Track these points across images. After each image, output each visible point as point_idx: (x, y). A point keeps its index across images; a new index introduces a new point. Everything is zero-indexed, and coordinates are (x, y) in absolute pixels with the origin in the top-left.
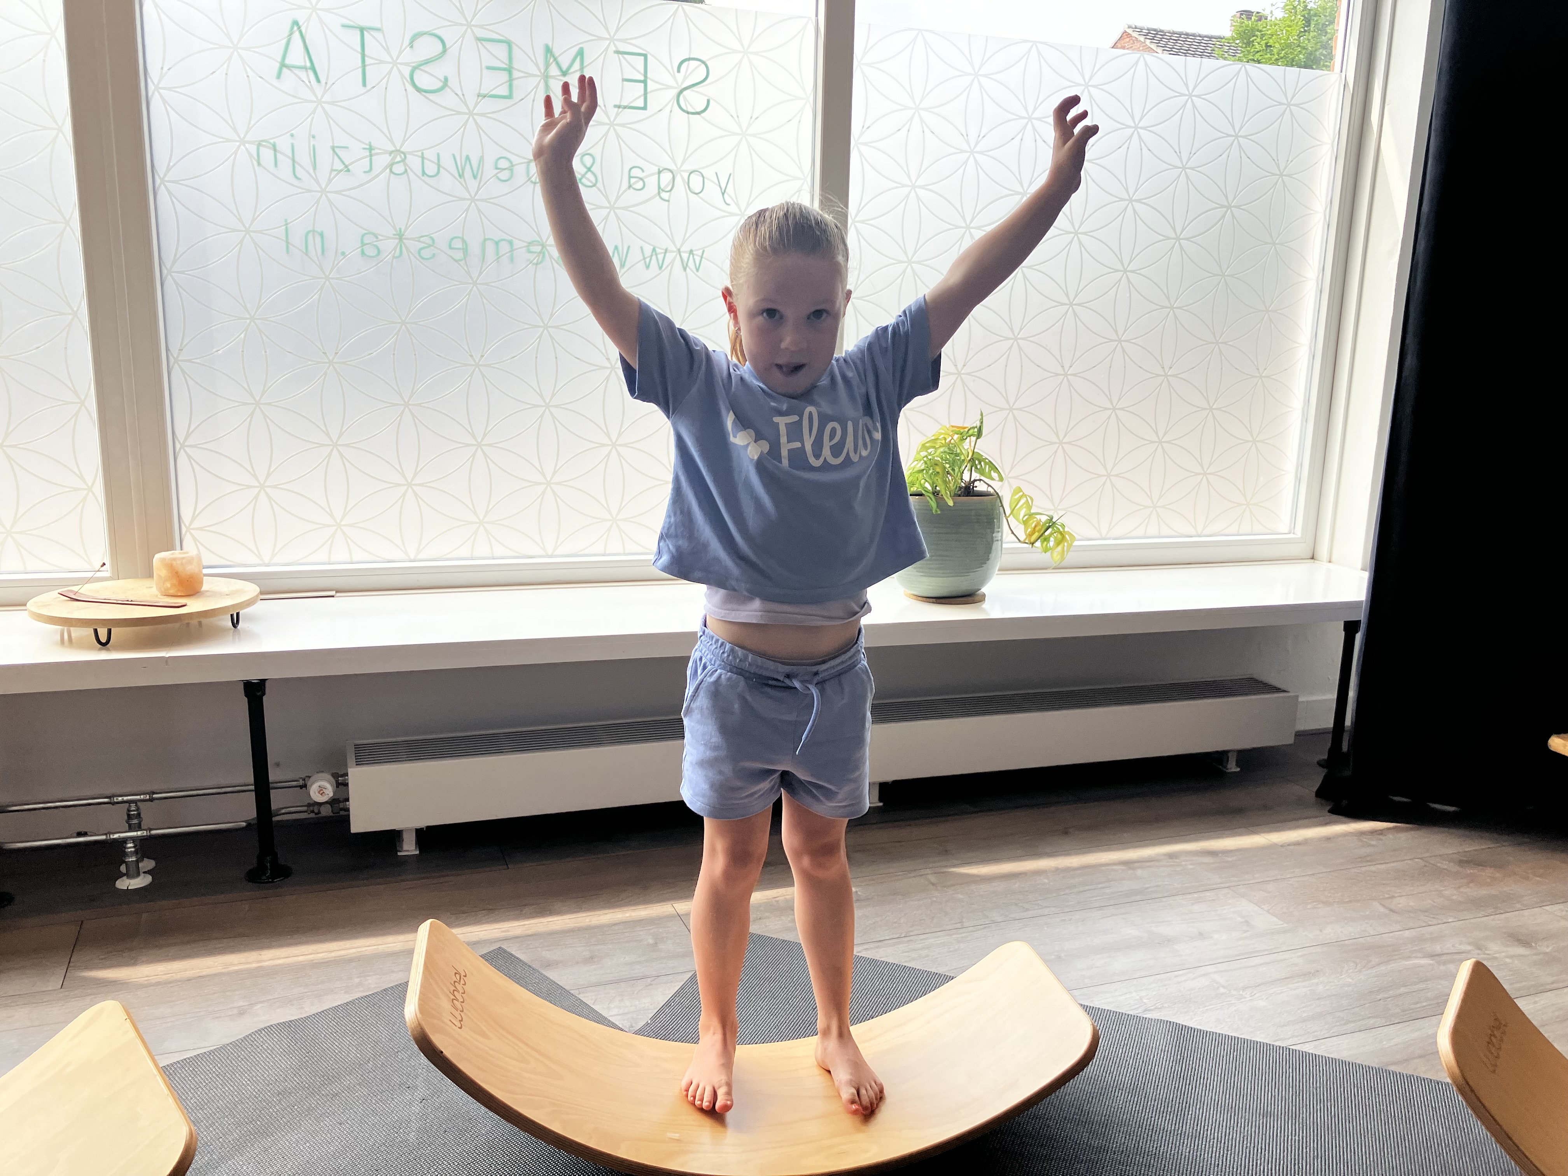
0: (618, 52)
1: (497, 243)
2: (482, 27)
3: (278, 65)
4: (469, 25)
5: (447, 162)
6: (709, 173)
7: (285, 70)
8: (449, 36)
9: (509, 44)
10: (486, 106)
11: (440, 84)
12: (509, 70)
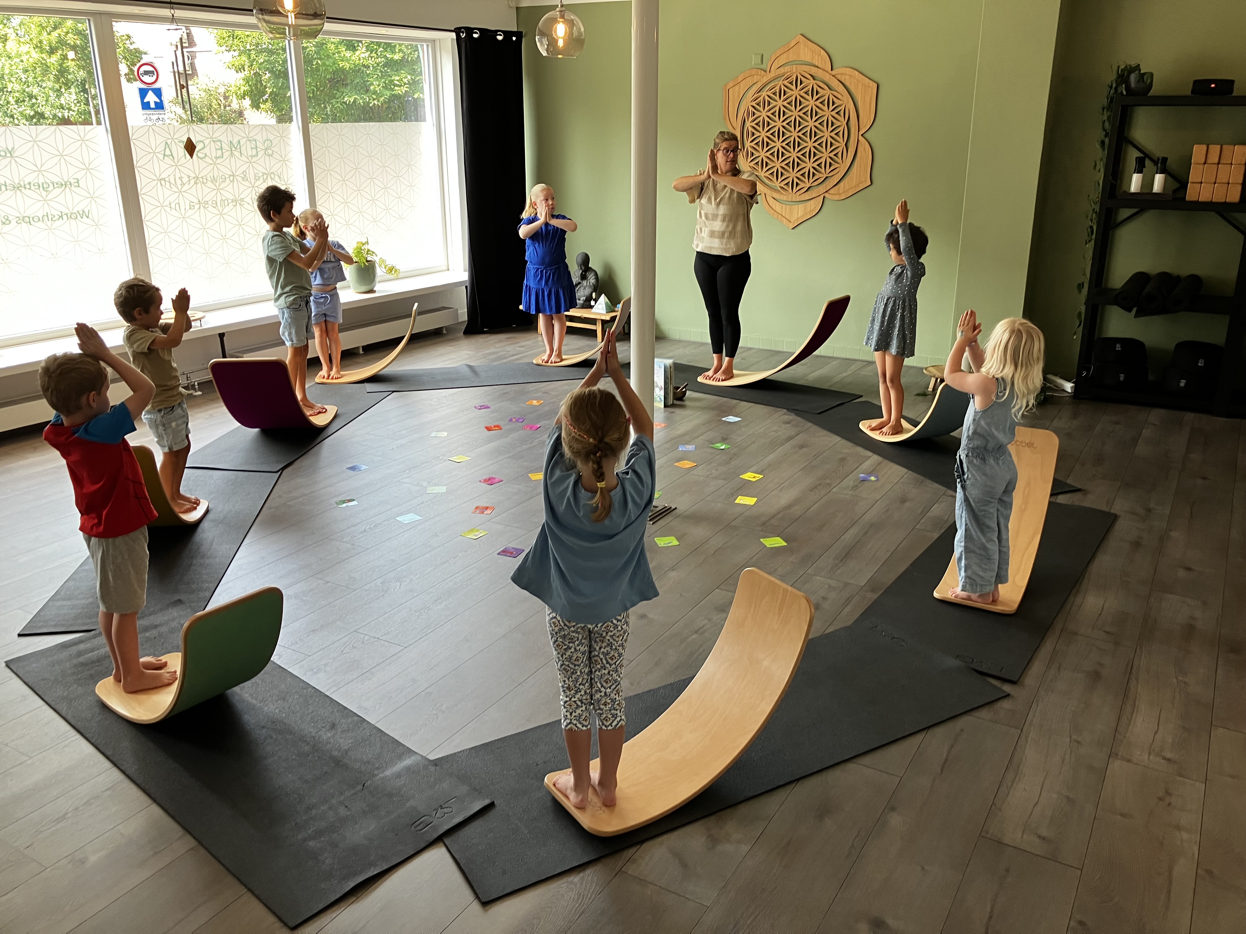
0: (249, 140)
1: (224, 201)
2: (215, 138)
3: (163, 156)
4: (212, 138)
5: (209, 178)
6: (276, 173)
7: (166, 157)
8: (207, 142)
9: (221, 141)
10: (219, 161)
11: (204, 155)
12: (222, 148)
